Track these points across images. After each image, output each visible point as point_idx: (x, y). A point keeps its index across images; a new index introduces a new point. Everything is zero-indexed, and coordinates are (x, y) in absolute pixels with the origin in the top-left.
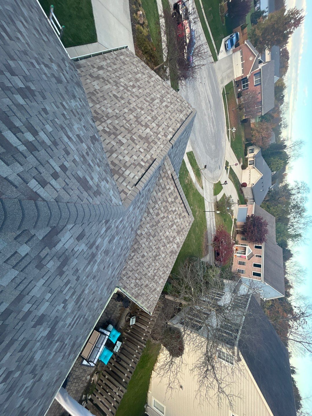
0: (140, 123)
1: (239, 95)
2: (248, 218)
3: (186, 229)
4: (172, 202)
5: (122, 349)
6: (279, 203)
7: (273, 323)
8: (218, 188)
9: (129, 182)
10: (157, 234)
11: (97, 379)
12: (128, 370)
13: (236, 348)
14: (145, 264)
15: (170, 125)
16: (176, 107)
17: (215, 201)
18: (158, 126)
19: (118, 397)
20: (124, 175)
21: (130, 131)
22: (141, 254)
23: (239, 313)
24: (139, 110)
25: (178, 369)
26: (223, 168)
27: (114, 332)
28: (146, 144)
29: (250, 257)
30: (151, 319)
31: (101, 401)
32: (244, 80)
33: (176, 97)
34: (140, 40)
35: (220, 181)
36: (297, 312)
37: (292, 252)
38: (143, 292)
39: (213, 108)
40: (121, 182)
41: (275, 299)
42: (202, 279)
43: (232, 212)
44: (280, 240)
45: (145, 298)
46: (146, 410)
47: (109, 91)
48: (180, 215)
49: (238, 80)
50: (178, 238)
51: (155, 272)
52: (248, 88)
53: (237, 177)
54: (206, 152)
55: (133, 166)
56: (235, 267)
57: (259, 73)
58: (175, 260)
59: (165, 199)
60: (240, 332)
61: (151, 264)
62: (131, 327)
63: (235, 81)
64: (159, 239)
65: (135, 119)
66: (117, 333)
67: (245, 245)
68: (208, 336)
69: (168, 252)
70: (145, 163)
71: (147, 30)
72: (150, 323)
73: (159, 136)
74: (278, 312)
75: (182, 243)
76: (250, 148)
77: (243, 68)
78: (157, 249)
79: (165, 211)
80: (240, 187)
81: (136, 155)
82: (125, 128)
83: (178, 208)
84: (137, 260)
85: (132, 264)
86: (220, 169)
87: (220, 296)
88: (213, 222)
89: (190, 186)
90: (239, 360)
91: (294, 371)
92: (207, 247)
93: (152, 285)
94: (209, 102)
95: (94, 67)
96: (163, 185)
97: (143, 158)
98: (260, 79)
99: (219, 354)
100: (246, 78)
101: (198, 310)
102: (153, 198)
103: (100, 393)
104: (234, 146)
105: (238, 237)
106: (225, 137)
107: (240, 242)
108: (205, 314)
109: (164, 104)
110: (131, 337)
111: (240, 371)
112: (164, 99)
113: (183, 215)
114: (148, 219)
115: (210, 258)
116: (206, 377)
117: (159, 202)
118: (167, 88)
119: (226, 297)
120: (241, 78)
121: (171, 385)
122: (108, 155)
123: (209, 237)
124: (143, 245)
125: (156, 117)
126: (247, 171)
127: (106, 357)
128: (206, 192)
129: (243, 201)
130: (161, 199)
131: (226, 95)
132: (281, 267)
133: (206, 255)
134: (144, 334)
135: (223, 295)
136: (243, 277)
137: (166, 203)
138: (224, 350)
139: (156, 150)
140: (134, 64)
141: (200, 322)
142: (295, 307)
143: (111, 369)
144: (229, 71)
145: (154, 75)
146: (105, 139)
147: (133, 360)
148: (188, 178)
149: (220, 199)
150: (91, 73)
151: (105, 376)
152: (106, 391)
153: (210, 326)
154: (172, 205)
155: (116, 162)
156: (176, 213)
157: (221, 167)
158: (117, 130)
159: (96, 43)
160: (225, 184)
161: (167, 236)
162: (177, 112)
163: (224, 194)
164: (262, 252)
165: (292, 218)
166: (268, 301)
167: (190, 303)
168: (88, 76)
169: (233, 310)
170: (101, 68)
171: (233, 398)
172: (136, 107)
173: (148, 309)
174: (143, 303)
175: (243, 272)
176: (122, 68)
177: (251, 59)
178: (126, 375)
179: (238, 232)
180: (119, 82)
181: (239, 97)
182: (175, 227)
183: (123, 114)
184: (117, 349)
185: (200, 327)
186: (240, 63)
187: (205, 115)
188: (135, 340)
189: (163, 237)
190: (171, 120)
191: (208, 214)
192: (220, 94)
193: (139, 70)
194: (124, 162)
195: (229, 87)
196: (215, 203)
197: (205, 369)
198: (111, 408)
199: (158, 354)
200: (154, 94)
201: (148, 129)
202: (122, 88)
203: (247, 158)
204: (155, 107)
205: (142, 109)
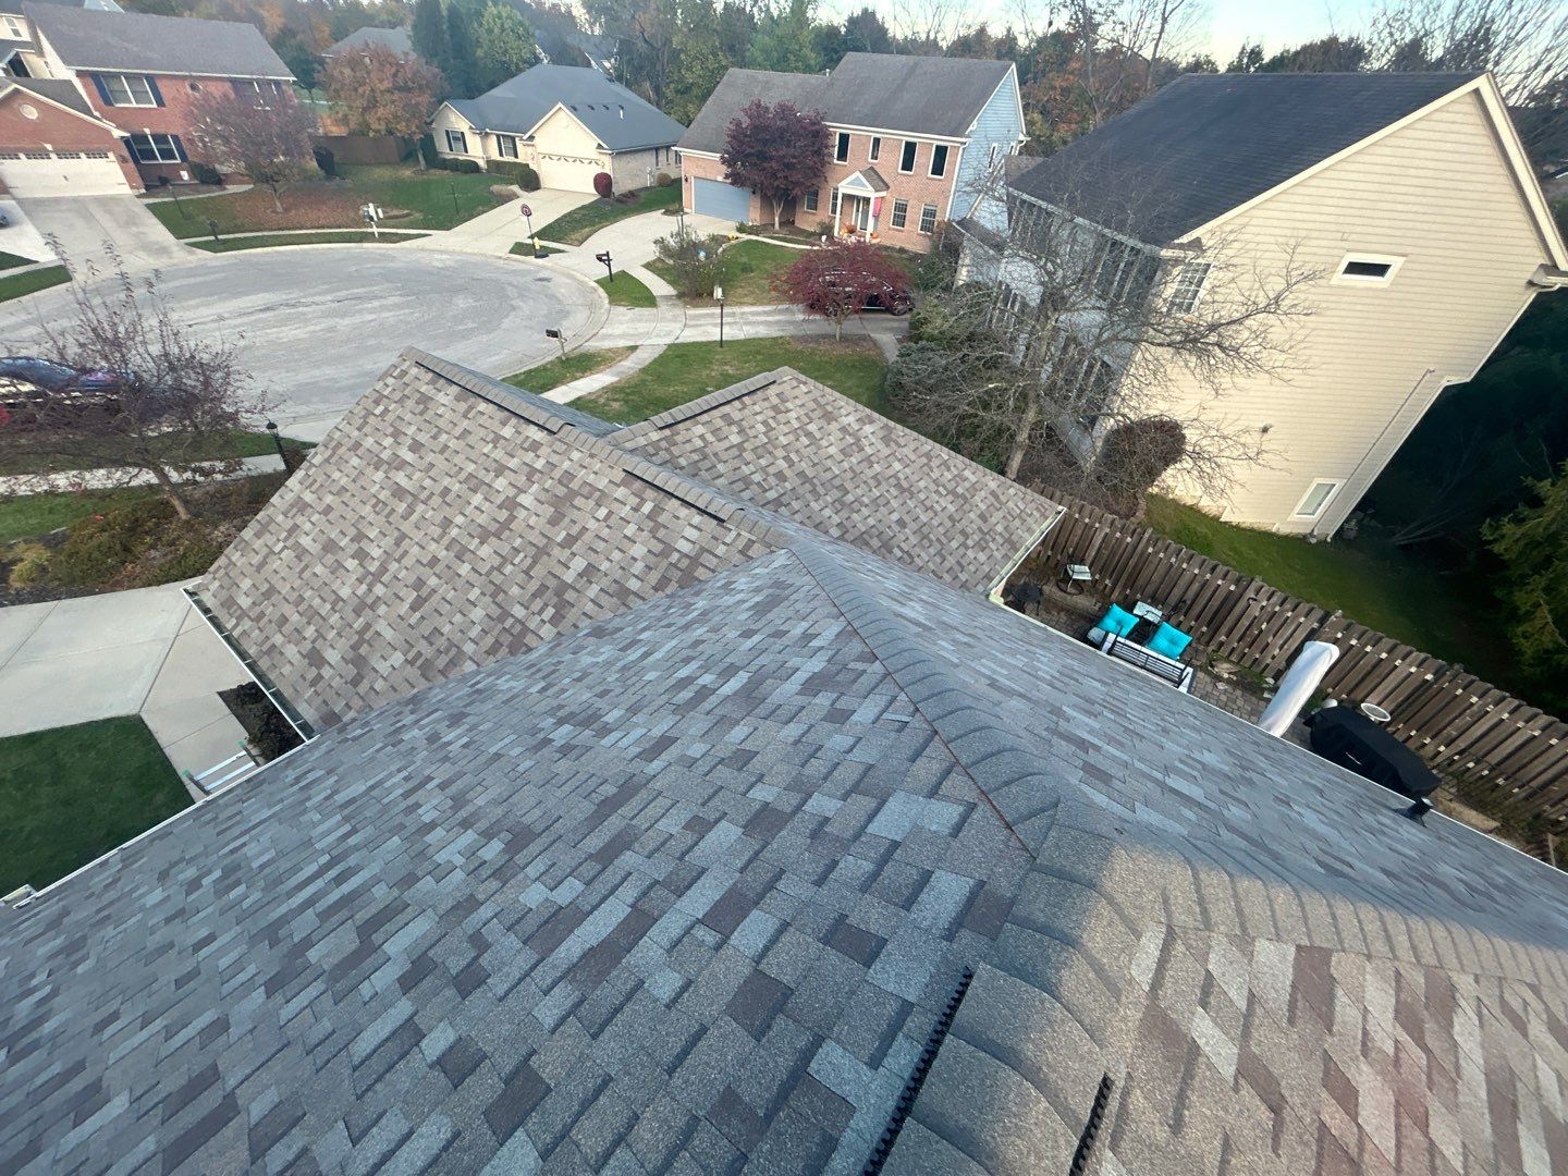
0: (505, 526)
1: (207, 176)
2: (736, 179)
3: (817, 393)
4: (741, 431)
5: (1154, 601)
6: (668, 41)
7: (1099, 115)
8: (622, 289)
9: (714, 538)
10: (837, 482)
11: (1226, 666)
12: (1208, 576)
13: (1165, 253)
14: (924, 518)
15: (492, 436)
16: (409, 416)
17: (677, 302)
18: (501, 470)
19: (1272, 601)
20: (692, 555)
21: (542, 552)
22: (896, 528)
23: (1065, 237)
24: (454, 532)
25: (1213, 433)
26: (544, 267)
27: (1109, 622)
28: (578, 501)
29: (880, 183)
30: (1077, 516)
31: (1281, 648)
32: (138, 153)
33: (365, 417)
34: (77, 572)
35: (597, 282)
36: (1067, 20)
37: (858, 12)
38: (999, 528)
39: (295, 295)
40: (715, 560)
41: (1023, 97)
42: (960, 354)
43: (717, 240)
44: (813, 57)
45: (1017, 522)
46: (1322, 538)
47: (404, 624)
48: (775, 408)
49: (140, 180)
50: (845, 421)
51: (944, 493)
52: (175, 138)
53: (574, 212)
54: (489, 332)
55: (661, 533)
56: (912, 239)
57: (96, 79)
58: (908, 431)
59: (735, 452)
60: (1120, 237)
61: (922, 502)
62: (1097, 577)
63: (143, 191)
64: (850, 475)
65: (493, 540)
66: (1111, 614)
67: (835, 198)
68: (1129, 340)
69: (886, 451)
70: (643, 501)
71: (23, 546)
72: (1087, 520)
73: (539, 464)
74: (1065, 91)
75: (860, 407)
76: (442, 145)
77: (83, 155)
78: (879, 484)
79: (770, 453)
80: (611, 203)
81: (621, 529)
82: (531, 567)
83: (756, 412)
84: (913, 540)
85: (923, 554)
86: (548, 280)
87: (1008, 296)
88: (758, 314)
89: (633, 393)
90: (1197, 245)
91: (1252, 51)
92: (847, 340)
93: (980, 501)
94: (267, 309)
95: (320, 677)
96: (695, 457)
97: (628, 507)
98: (128, 77)
99: (1180, 306)
100: (126, 141)
101: (1055, 370)
102: (734, 486)
103: (1261, 653)
104: (447, 218)
105: (807, 221)
106: (411, 251)
107: (823, 214)
108: (1065, 349)
109: (409, 457)
110: (1125, 576)
111: (1224, 244)
112: (385, 455)
113: (775, 400)
114: (796, 505)
115: (887, 330)
116: (1237, 351)
117: (746, 470)
118: (335, 449)
119: (1016, 275)
120: (131, 164)
121: (1252, 455)
122: (636, 603)
123: (811, 329)
124: (871, 521)
125: (467, 479)
126: (544, 169)
127: (1173, 642)
128: (648, 334)
129: (666, 195)
130: (736, 463)
131: (220, 237)
132: (916, 64)
133: (875, 343)
134: (1118, 535)
135: (1008, 286)
136: (946, 214)
137: (745, 450)
138: (1169, 291)
139: (596, 473)
140: (263, 563)
141: (1091, 367)
142: (1051, 24)
143: (1204, 629)
144: (105, 220)
145: (290, 497)
146: (584, 614)
147: (1184, 566)
148: (602, 401)
149: (669, 282)
150: (346, 683)
151: (1221, 644)
152: (1259, 635)
153: (1100, 334)
154: (751, 433)
155: (654, 577)
156: (770, 421)
157: (541, 275)
158: (543, 588)
159: (144, 716)
160: (609, 260)
161: (842, 451)
162: (431, 413)
163: (648, 266)
164: (860, 134)
166: (1030, 123)
167: (1032, 394)
168: (363, 688)
169: (1057, 255)
170: (315, 658)
171: (1296, 269)
172: (446, 541)
173: (1046, 518)
174: (1030, 531)
175: (930, 213)
176: (293, 597)
177: (31, 113)
178: (1220, 582)
179: (788, 223)
180: (357, 601)
181: (219, 180)
182: (812, 427)
183: (481, 575)
184: (1153, 614)
185: (1104, 364)
186: (54, 166)
187: (332, 329)
188: (1132, 563)
189: (846, 465)
190: (466, 432)
191: (731, 333)
192: (215, 263)
193: (281, 545)
194: (652, 559)
195: (179, 222)
196: (686, 303)
197: (1217, 351)
198: (1297, 617)
199: (1175, 503)
200: (374, 490)
201: (521, 499)
202: (379, 590)
203: (488, 162)
204: (427, 483)
205: (447, 523)
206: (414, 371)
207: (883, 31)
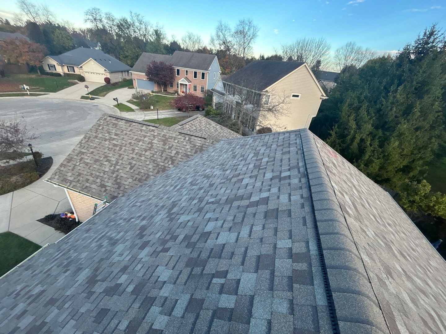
0: (151, 147)
2: (150, 79)
3: (206, 120)
4: (195, 127)
9: (205, 142)
13: (262, 93)
15: (139, 130)
16: (111, 128)
17: (140, 110)
18: (145, 137)
20: (201, 146)
21: (163, 151)
24: (136, 151)
26: (94, 103)
28: (169, 140)
29: (189, 81)
33: (96, 130)
35: (114, 106)
36: (224, 47)
37: (173, 41)
40: (206, 146)
43: (147, 95)
44: (164, 51)
47: (129, 173)
48: (199, 122)
50: (213, 125)
53: (99, 87)
55: (192, 143)
56: (199, 94)
59: (195, 131)
65: (149, 151)
67: (178, 84)
68: (258, 110)
70: (186, 138)
73: (156, 134)
76: (46, 68)
80: (109, 86)
81: (182, 144)
82: (162, 155)
83: (196, 123)
86: (98, 106)
88: (164, 112)
90: (267, 91)
95: (106, 190)
97: (182, 139)
99: (266, 104)
104: (54, 89)
105: (170, 90)
106: (44, 99)
107: (175, 88)
109: (115, 137)
111: (272, 91)
112: (107, 138)
116: (278, 111)
122: (191, 157)
123: (180, 115)
125: (136, 140)
126: (86, 76)
129: (128, 84)
132: (193, 54)
135: (227, 103)
136: (207, 88)
138: (264, 101)
139: (172, 134)
142: (220, 48)
149: (136, 106)
150: (116, 189)
153: (253, 109)
154: (197, 127)
155: (193, 151)
156: (200, 125)
157: (94, 105)
158: (167, 158)
159: (11, 231)
160: (117, 100)
161: (214, 131)
162: (118, 127)
163: (128, 102)
164: (182, 69)
165: (136, 35)
168: (122, 189)
170: (103, 186)
171: (285, 96)
172: (135, 153)
175: (203, 88)
176: (89, 174)
179: (165, 90)
180: (111, 171)
182: (207, 126)
183: (148, 158)
189: (216, 134)
191: (160, 117)
194: (192, 148)
196: (143, 110)
197: (275, 111)
200: (107, 146)
201: (153, 141)
202: (118, 167)
203: (64, 73)
204: (123, 142)
205: (133, 150)
206: (109, 118)
207: (179, 46)
